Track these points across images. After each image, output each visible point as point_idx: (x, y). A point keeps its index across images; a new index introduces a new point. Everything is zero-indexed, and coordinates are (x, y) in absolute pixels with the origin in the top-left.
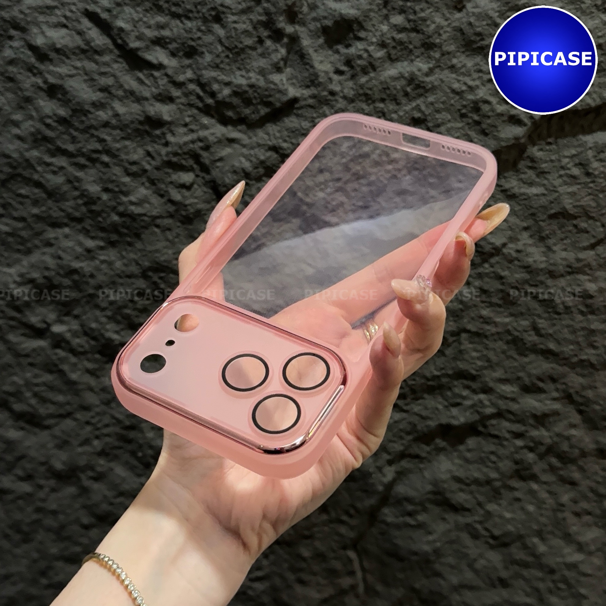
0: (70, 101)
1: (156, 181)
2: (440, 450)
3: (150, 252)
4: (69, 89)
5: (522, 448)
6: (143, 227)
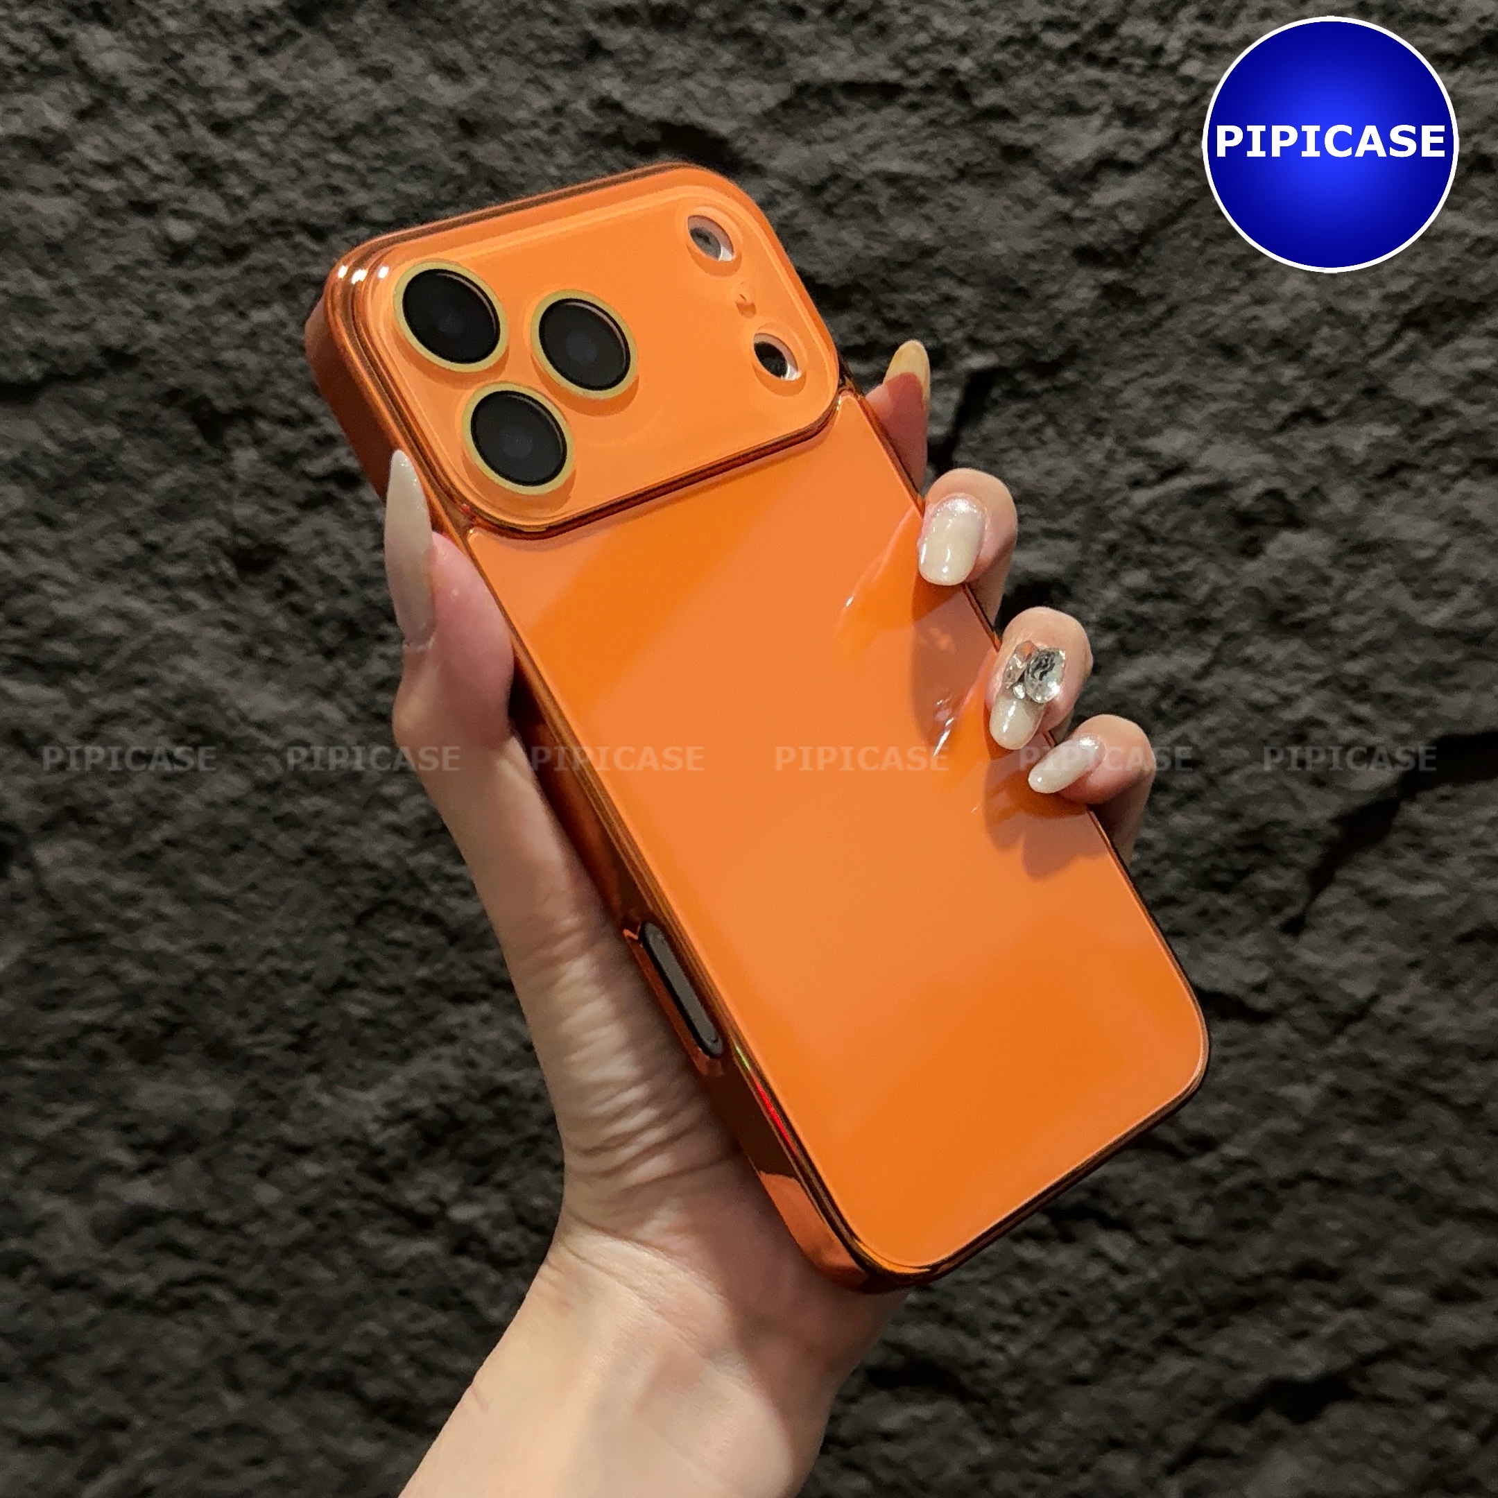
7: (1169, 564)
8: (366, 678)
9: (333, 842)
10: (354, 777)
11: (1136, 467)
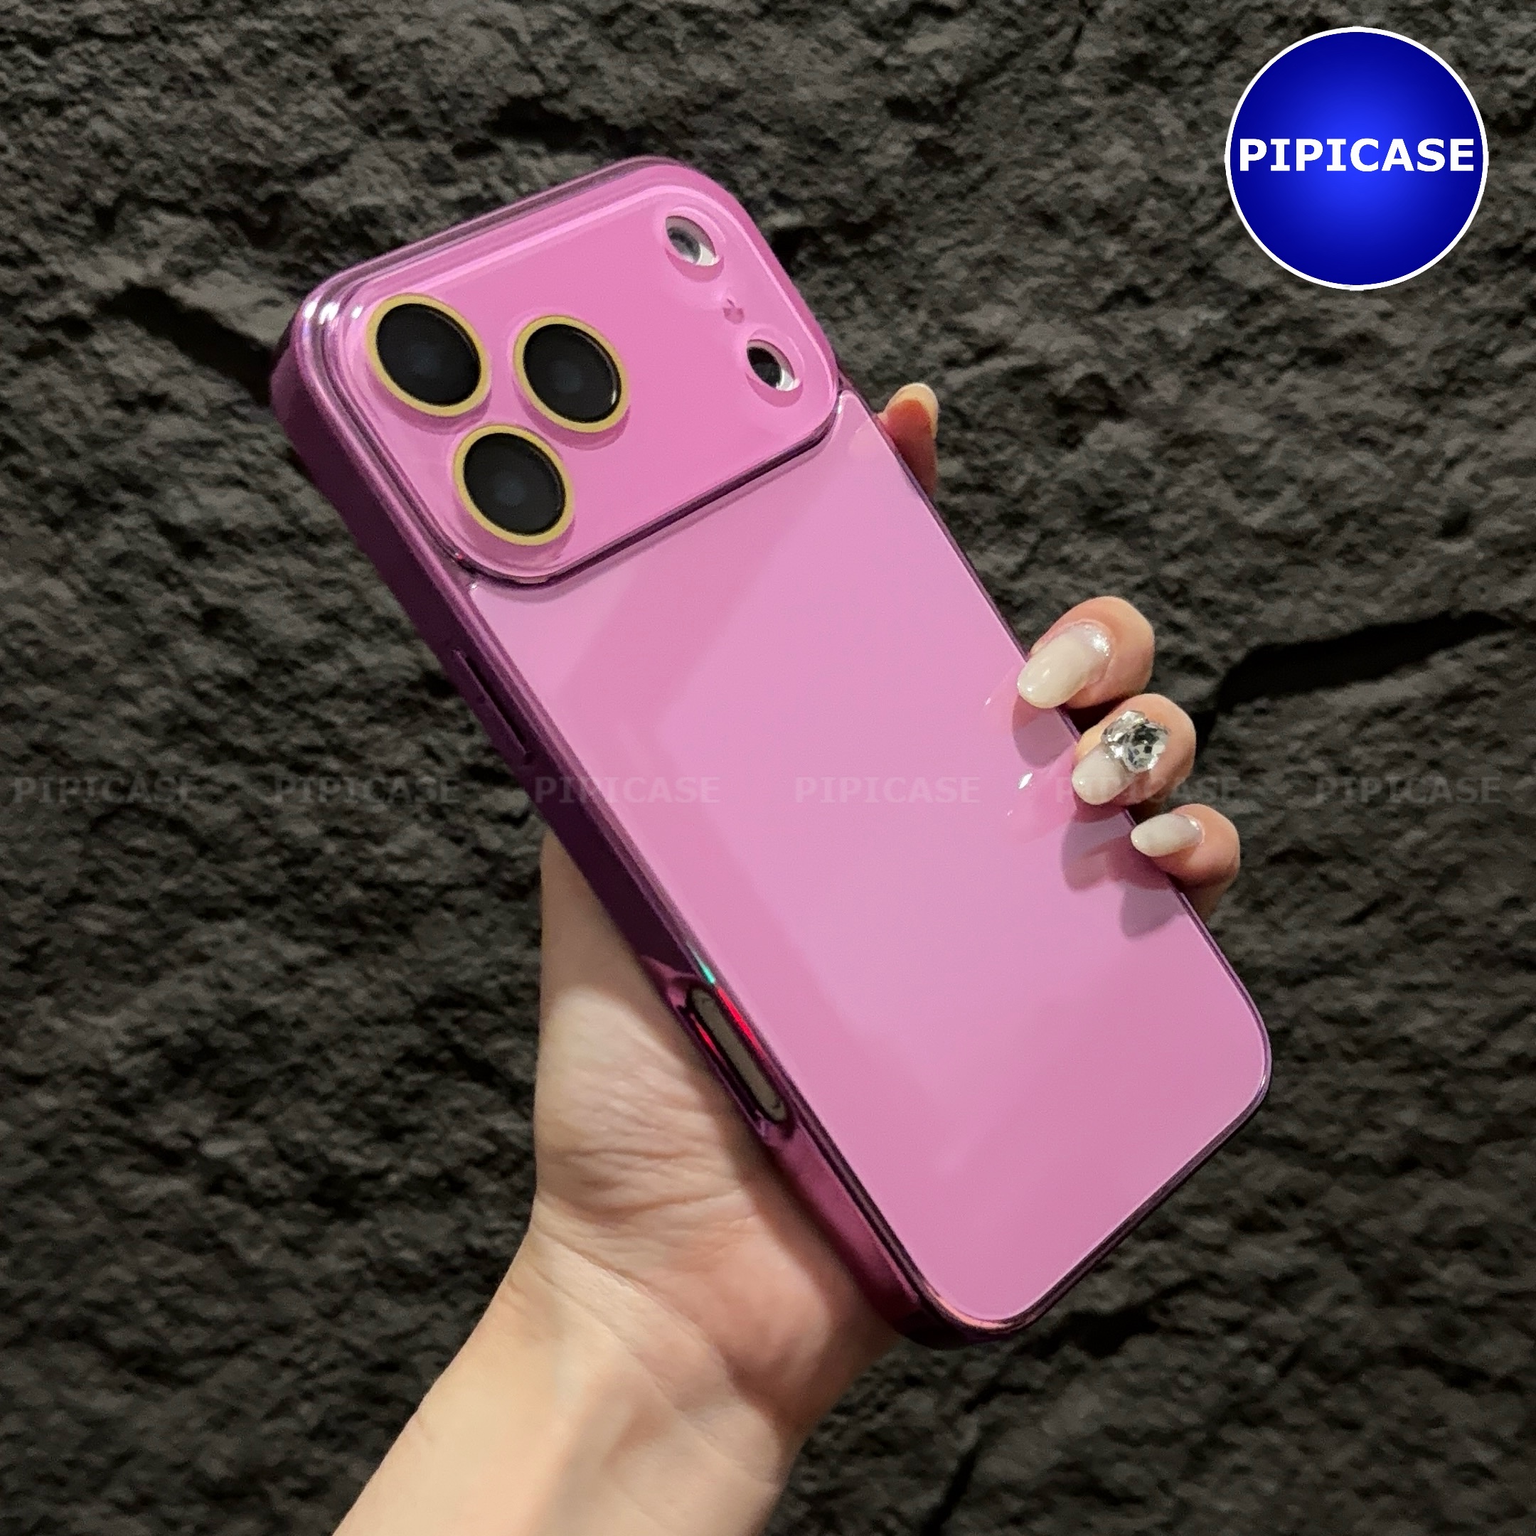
0: (254, 641)
1: (446, 810)
2: (1073, 1371)
3: (434, 964)
4: (254, 617)
5: (1244, 1354)
6: (416, 910)
7: (985, 453)
8: (99, 552)
9: (62, 737)
10: (86, 664)
11: (951, 345)
